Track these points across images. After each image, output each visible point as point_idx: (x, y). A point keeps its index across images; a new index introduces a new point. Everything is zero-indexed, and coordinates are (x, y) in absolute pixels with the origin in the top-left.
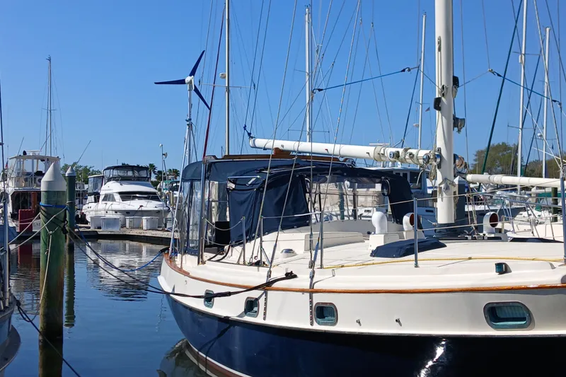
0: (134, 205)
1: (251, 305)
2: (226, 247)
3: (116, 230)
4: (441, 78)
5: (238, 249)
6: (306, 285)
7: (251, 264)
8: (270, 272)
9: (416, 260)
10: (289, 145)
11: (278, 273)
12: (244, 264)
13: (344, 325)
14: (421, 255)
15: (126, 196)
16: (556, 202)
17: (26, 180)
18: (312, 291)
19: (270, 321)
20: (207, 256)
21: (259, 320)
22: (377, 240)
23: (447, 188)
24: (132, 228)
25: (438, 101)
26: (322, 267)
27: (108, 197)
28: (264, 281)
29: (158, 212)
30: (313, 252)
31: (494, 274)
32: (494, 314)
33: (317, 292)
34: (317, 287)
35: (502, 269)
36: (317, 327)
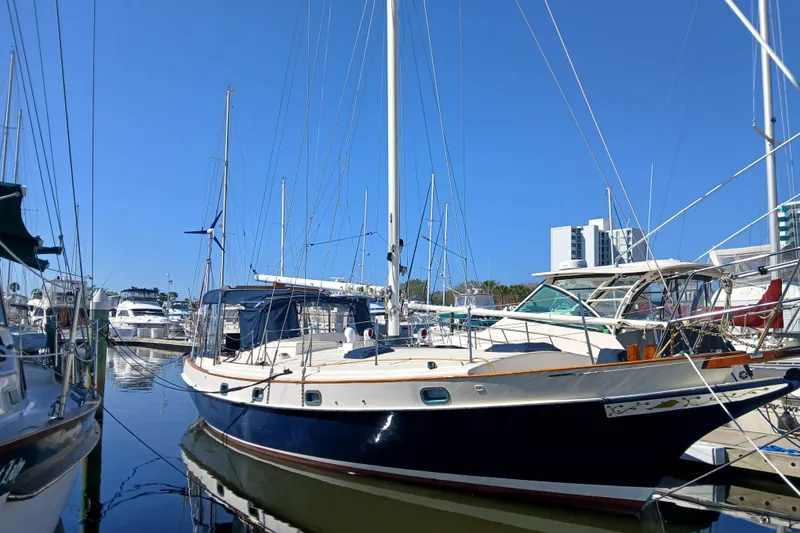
0: (144, 319)
1: (257, 393)
2: (237, 352)
3: (130, 339)
4: (392, 240)
5: (247, 353)
6: (300, 378)
7: (257, 364)
8: (272, 369)
9: (376, 360)
10: (284, 280)
11: (278, 370)
12: (252, 364)
13: (326, 405)
14: (380, 357)
15: (137, 312)
16: (453, 321)
17: (59, 299)
18: (303, 382)
19: (272, 404)
20: (222, 358)
21: (263, 403)
22: (348, 347)
23: (395, 312)
24: (142, 337)
25: (390, 255)
26: (310, 365)
27: (123, 313)
28: (268, 376)
29: (163, 325)
30: (305, 355)
31: (426, 368)
32: (427, 395)
33: (308, 382)
34: (307, 379)
35: (432, 366)
36: (306, 407)
